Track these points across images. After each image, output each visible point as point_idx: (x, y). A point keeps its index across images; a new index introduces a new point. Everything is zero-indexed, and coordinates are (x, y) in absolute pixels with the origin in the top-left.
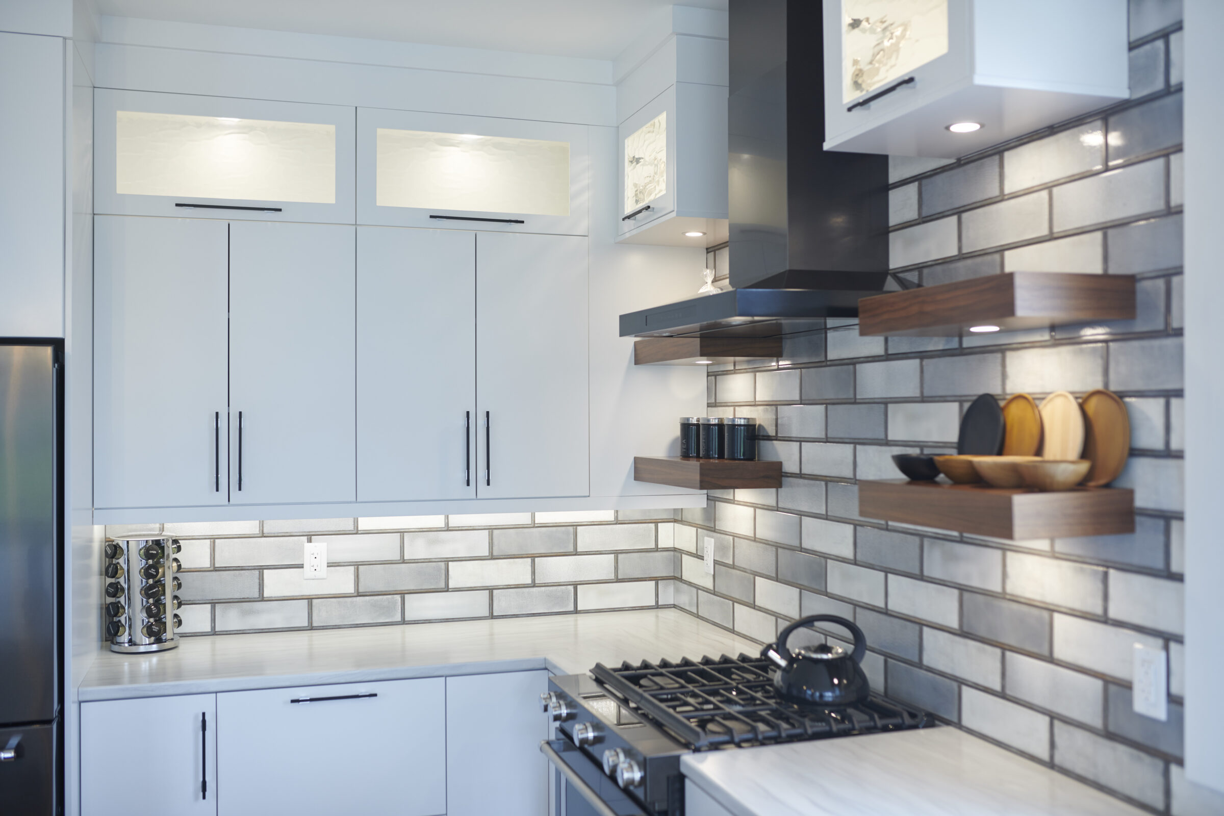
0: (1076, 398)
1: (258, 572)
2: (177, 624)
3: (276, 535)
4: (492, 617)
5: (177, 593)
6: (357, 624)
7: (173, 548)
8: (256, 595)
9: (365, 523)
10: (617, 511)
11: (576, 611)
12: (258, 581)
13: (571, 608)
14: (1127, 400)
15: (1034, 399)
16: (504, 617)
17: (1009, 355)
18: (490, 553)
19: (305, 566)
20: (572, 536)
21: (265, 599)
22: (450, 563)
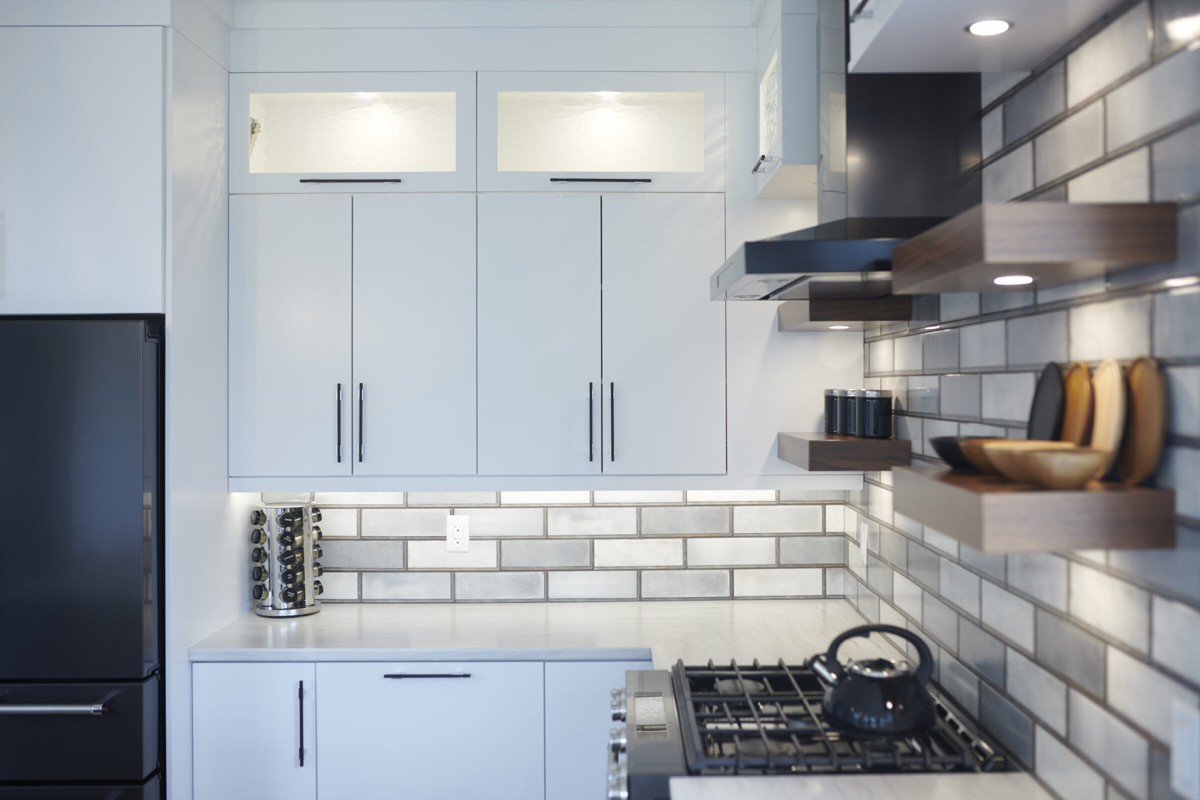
0: (1122, 368)
1: (402, 543)
2: (318, 591)
3: (420, 506)
4: (640, 599)
5: (318, 560)
6: (500, 600)
7: (313, 517)
8: (400, 565)
9: (508, 497)
10: (779, 491)
11: (732, 597)
12: (402, 551)
13: (727, 594)
15: (1091, 368)
16: (653, 599)
17: (1073, 312)
18: (638, 532)
19: (447, 538)
20: (728, 517)
21: (409, 570)
22: (595, 541)
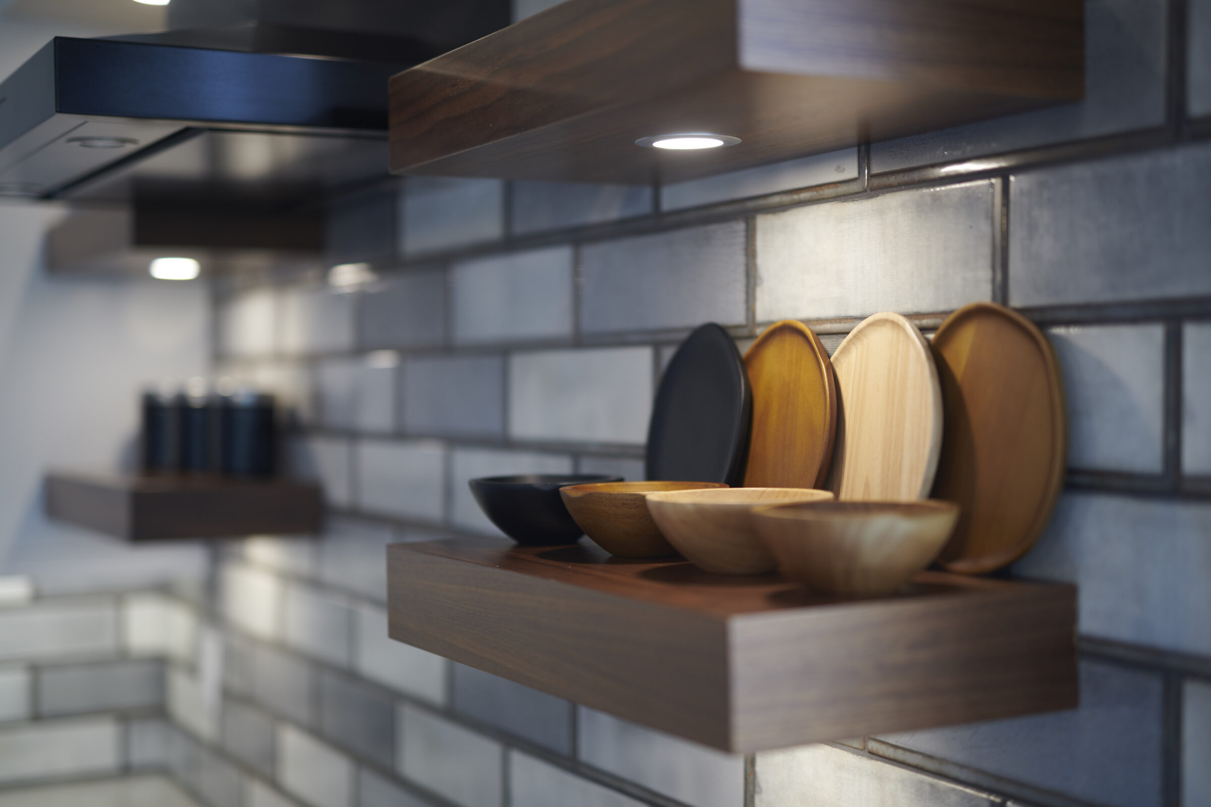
0: (923, 330)
14: (1059, 331)
15: (819, 334)
17: (763, 223)
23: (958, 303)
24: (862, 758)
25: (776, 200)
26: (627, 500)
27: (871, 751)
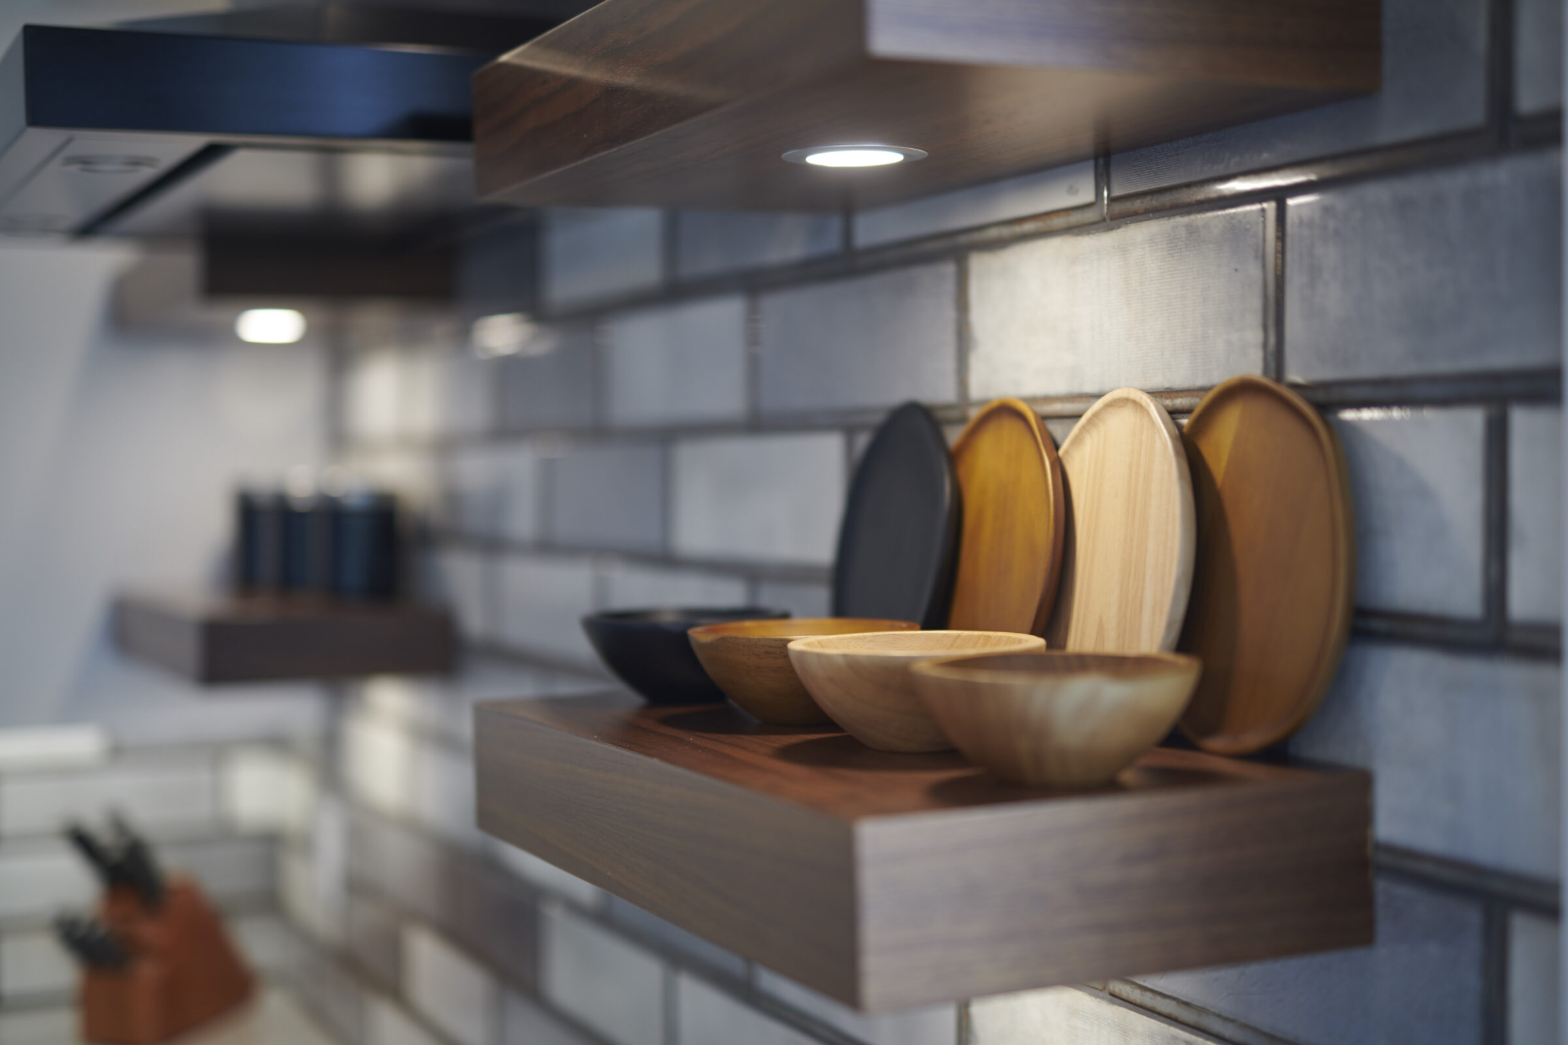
0: (1174, 413)
15: (1044, 418)
17: (979, 263)
23: (1219, 376)
24: (1101, 1001)
25: (993, 233)
26: (770, 647)
27: (1112, 992)
